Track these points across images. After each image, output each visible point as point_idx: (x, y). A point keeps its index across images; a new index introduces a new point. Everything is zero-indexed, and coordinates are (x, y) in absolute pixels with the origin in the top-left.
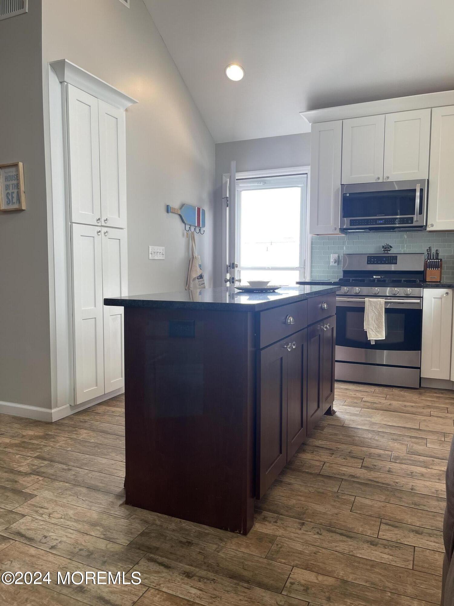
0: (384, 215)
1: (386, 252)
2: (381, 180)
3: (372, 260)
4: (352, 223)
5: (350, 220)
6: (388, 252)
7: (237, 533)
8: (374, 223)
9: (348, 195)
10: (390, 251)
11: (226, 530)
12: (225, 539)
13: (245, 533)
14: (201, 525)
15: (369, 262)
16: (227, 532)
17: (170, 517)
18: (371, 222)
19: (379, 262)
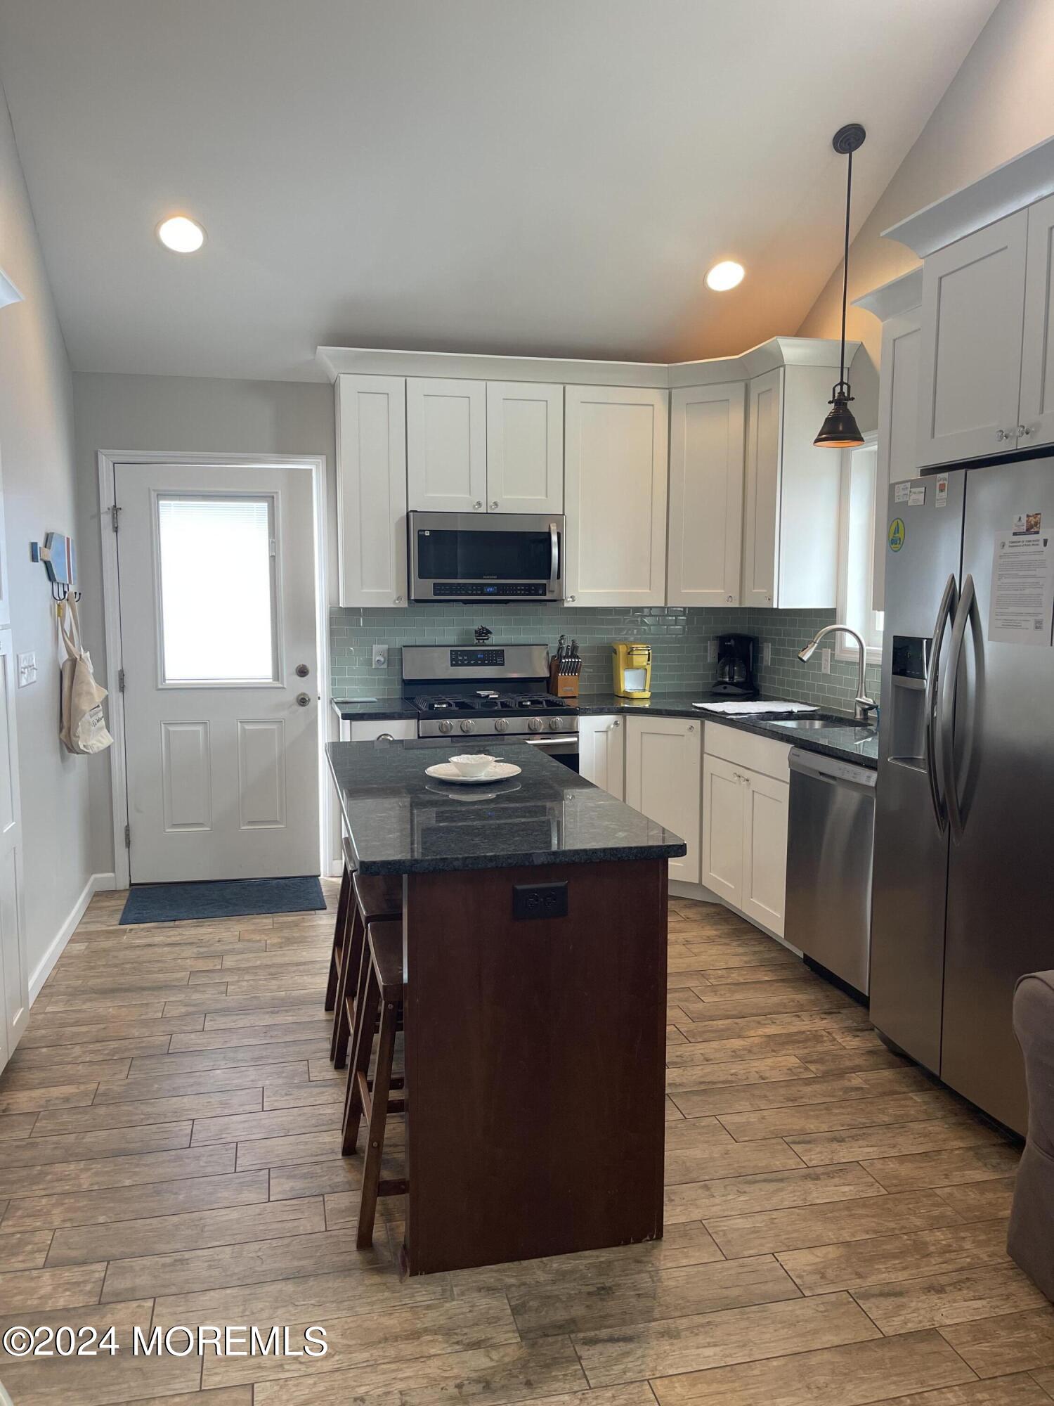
0: (496, 577)
1: (481, 641)
2: (483, 510)
3: (460, 658)
4: (438, 589)
5: (434, 584)
6: (485, 641)
7: (648, 1241)
8: (479, 592)
9: (427, 533)
10: (487, 639)
11: (627, 1243)
12: (643, 1258)
13: (660, 1236)
14: (579, 1253)
15: (454, 662)
16: (630, 1246)
17: (516, 1263)
18: (472, 590)
19: (472, 662)
